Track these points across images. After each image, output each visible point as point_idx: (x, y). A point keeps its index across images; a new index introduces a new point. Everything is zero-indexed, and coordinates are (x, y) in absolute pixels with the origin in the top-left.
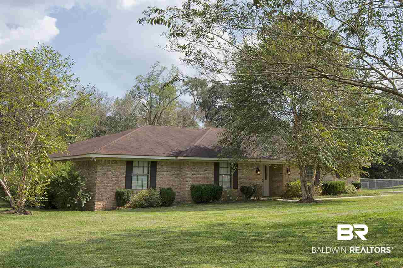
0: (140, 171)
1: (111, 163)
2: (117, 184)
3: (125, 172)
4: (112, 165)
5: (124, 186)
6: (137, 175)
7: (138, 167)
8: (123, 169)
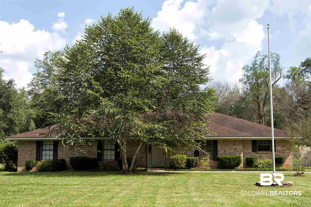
0: (48, 148)
1: (26, 143)
2: (31, 156)
3: (36, 148)
4: (27, 144)
5: (36, 157)
6: (46, 150)
7: (46, 145)
8: (34, 147)
